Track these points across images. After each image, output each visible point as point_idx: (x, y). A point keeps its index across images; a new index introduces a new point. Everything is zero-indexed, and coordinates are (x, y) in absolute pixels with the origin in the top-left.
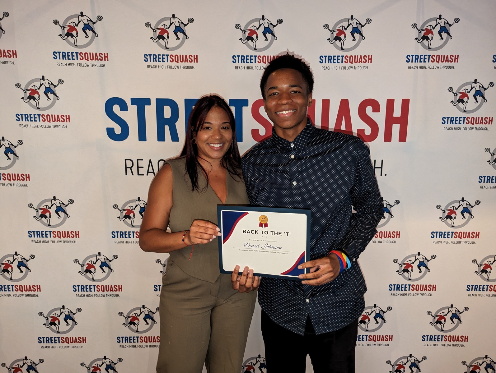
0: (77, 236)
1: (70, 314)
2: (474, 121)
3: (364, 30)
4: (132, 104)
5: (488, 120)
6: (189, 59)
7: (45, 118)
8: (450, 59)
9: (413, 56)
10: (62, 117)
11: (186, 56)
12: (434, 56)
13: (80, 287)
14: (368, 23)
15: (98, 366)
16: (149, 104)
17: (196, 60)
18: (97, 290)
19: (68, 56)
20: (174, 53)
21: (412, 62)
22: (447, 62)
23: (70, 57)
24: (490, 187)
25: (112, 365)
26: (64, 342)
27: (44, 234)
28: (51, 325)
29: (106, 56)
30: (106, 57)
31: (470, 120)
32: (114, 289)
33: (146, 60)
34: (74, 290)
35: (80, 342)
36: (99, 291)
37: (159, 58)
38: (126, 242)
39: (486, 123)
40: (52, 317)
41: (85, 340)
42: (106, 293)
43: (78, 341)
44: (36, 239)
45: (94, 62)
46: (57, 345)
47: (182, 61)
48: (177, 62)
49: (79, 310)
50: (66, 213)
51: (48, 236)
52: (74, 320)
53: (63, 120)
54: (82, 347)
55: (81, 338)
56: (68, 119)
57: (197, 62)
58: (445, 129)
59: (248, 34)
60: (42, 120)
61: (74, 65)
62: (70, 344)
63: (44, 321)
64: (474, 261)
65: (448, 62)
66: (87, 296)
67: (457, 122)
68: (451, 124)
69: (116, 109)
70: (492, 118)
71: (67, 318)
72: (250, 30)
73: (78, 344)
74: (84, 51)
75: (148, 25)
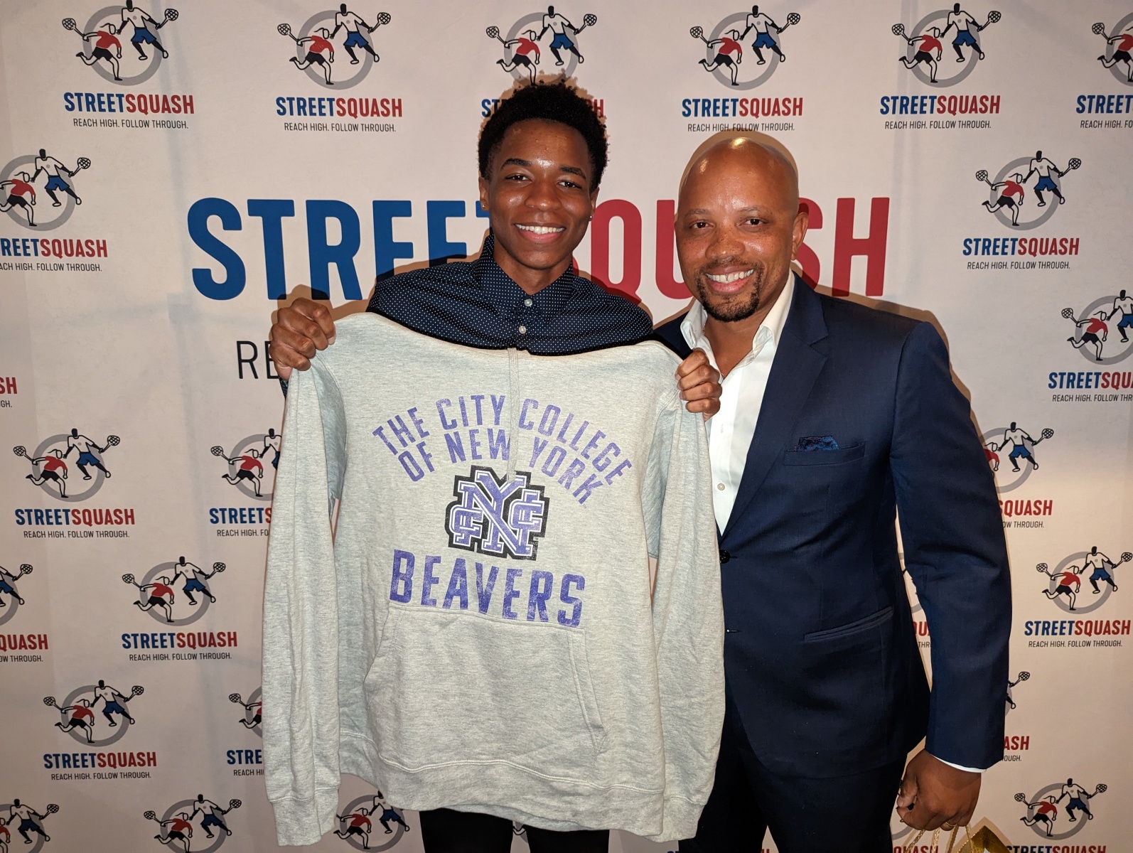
0: (130, 520)
1: (118, 699)
2: (1036, 247)
3: (783, 40)
4: (251, 213)
5: (1068, 246)
6: (381, 109)
7: (50, 247)
8: (979, 106)
9: (895, 98)
10: (89, 244)
11: (374, 101)
12: (945, 100)
13: (139, 638)
14: (793, 24)
15: (186, 817)
16: (291, 213)
17: (397, 111)
18: (179, 645)
19: (101, 103)
20: (346, 94)
21: (894, 112)
22: (973, 112)
23: (103, 106)
24: (1074, 398)
25: (217, 814)
26: (104, 765)
27: (51, 517)
28: (74, 726)
29: (188, 101)
30: (189, 104)
31: (1027, 246)
32: (217, 641)
33: (282, 111)
34: (124, 646)
35: (141, 763)
36: (184, 646)
37: (312, 107)
38: (245, 533)
39: (1063, 251)
40: (75, 707)
41: (152, 759)
42: (199, 650)
43: (137, 760)
44: (34, 528)
45: (161, 116)
46: (90, 770)
47: (364, 112)
48: (355, 115)
49: (138, 690)
50: (101, 467)
51: (63, 520)
52: (126, 715)
53: (91, 253)
54: (147, 775)
55: (143, 755)
56: (102, 248)
57: (400, 115)
58: (970, 265)
59: (518, 50)
60: (43, 253)
61: (114, 123)
62: (119, 769)
63: (58, 717)
64: (1042, 567)
65: (976, 112)
66: (156, 657)
67: (999, 250)
68: (983, 254)
69: (214, 224)
70: (1078, 240)
71: (111, 708)
72: (521, 40)
73: (138, 769)
74: (135, 90)
75: (284, 29)
